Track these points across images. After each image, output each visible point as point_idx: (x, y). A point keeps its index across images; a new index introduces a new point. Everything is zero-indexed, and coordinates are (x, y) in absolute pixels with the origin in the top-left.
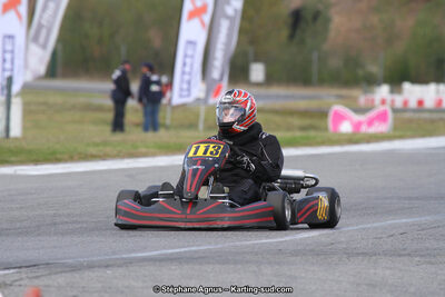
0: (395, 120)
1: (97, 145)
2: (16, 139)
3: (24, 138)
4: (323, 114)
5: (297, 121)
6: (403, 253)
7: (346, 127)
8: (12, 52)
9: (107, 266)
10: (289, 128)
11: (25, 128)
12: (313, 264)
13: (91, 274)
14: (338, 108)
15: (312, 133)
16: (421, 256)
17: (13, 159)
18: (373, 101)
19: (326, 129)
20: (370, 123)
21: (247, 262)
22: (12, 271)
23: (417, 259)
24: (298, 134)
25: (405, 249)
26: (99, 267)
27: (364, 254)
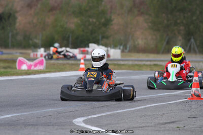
0: (47, 63)
4: (14, 61)
5: (2, 64)
6: (50, 124)
7: (24, 67)
12: (9, 130)
15: (9, 70)
16: (58, 126)
18: (37, 55)
20: (36, 65)
23: (57, 127)
24: (2, 70)
25: (50, 123)
27: (32, 125)
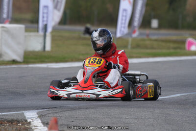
1: (83, 54)
2: (48, 52)
3: (52, 51)
4: (183, 42)
5: (172, 45)
7: (193, 48)
8: (47, 13)
9: (87, 108)
10: (169, 48)
11: (52, 47)
12: (178, 109)
13: (80, 111)
14: (190, 39)
15: (178, 51)
17: (47, 60)
19: (184, 49)
21: (149, 107)
22: (45, 110)
24: (172, 51)
26: (83, 109)
